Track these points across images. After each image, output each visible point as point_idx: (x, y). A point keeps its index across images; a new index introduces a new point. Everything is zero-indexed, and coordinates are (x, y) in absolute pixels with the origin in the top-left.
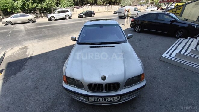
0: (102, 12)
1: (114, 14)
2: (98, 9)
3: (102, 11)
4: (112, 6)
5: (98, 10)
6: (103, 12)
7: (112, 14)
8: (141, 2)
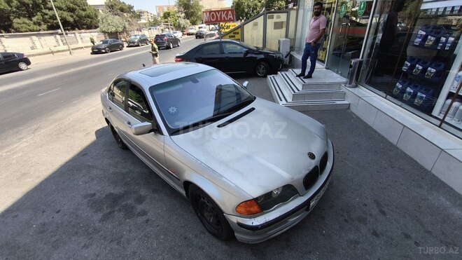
0: (49, 53)
1: (92, 54)
2: (31, 45)
3: (46, 50)
4: (77, 35)
5: (32, 48)
6: (52, 53)
7: (87, 54)
8: (143, 21)
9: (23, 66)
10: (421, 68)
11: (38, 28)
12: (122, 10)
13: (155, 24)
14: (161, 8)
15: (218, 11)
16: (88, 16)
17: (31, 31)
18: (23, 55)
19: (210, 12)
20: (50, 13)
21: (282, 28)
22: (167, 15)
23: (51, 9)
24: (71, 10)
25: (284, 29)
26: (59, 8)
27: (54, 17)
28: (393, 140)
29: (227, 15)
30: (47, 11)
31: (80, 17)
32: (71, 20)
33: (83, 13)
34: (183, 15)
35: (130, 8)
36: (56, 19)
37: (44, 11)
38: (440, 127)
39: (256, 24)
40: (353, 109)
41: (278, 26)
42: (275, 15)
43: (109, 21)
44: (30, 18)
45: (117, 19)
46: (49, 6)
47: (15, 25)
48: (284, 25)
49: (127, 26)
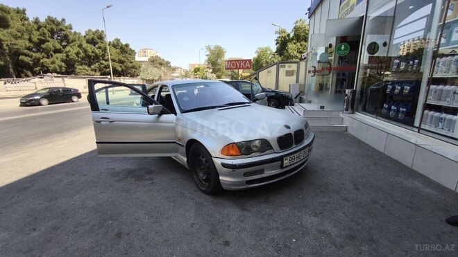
2: (85, 85)
5: (85, 88)
8: (175, 75)
9: (75, 98)
10: (399, 88)
11: (94, 73)
12: (161, 64)
13: (186, 75)
14: (192, 65)
15: (238, 61)
16: (134, 67)
17: (87, 75)
18: (77, 90)
19: (231, 61)
20: (105, 63)
21: (293, 75)
22: (197, 70)
23: (107, 60)
24: (121, 62)
25: (295, 77)
26: (113, 60)
27: (107, 67)
28: (381, 149)
29: (245, 64)
30: (103, 62)
31: (127, 68)
32: (120, 69)
33: (130, 65)
34: (211, 70)
35: (168, 63)
36: (109, 68)
37: (101, 61)
38: (419, 132)
39: (270, 72)
40: (350, 131)
41: (289, 73)
42: (287, 65)
43: (149, 71)
44: (89, 66)
45: (155, 71)
46: (106, 58)
47: (77, 70)
48: (295, 73)
49: (163, 76)
